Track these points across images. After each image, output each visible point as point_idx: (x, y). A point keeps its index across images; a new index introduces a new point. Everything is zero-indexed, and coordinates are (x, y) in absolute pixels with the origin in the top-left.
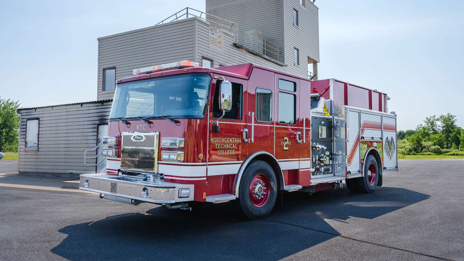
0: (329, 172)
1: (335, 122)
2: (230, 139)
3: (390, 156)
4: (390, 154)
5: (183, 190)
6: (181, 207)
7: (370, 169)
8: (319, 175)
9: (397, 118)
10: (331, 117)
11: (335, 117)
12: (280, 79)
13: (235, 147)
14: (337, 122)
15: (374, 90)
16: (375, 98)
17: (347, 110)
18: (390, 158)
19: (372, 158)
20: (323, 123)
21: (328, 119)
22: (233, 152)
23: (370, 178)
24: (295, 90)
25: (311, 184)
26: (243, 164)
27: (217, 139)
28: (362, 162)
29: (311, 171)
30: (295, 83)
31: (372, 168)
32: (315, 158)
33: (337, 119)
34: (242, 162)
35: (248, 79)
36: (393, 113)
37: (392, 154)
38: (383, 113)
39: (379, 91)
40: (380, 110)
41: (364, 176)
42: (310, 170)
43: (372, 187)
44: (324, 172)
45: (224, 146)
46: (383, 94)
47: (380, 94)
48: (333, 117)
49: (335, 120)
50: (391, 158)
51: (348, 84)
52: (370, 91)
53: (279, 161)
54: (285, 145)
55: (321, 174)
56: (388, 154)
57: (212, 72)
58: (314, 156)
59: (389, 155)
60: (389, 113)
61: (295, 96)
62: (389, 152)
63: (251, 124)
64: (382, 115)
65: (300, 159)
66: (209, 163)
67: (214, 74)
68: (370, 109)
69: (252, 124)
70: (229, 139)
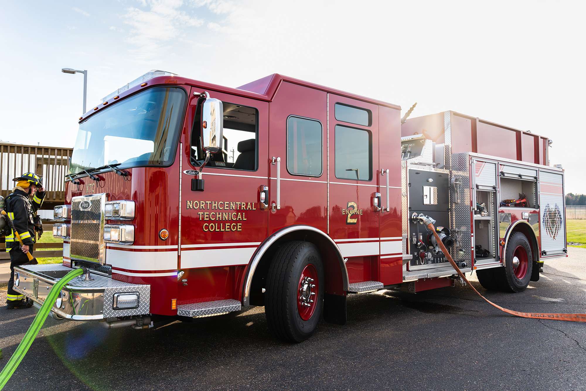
0: (443, 259)
1: (453, 180)
2: (232, 204)
3: (553, 234)
4: (554, 230)
5: (120, 296)
6: (134, 325)
7: (517, 255)
8: (424, 264)
9: (565, 174)
10: (447, 172)
11: (454, 172)
12: (338, 103)
13: (242, 218)
14: (456, 180)
15: (525, 131)
16: (527, 144)
17: (473, 159)
18: (552, 236)
19: (521, 237)
20: (431, 180)
21: (440, 175)
22: (239, 227)
23: (518, 269)
24: (370, 124)
25: (405, 280)
26: (259, 248)
27: (203, 204)
28: (501, 242)
29: (403, 259)
30: (369, 112)
31: (520, 252)
32: (417, 238)
33: (457, 174)
34: (259, 243)
35: (269, 99)
36: (559, 166)
37: (557, 230)
38: (541, 166)
39: (533, 133)
40: (537, 161)
41: (505, 265)
42: (402, 257)
43: (518, 282)
44: (434, 260)
45: (218, 216)
46: (541, 138)
47: (536, 138)
48: (451, 172)
49: (453, 176)
50: (554, 236)
51: (477, 121)
52: (518, 134)
53: (337, 243)
54: (349, 215)
55: (427, 264)
56: (549, 229)
57: (186, 84)
58: (414, 234)
59: (551, 232)
60: (551, 165)
61: (370, 133)
62: (550, 228)
63: (276, 179)
64: (537, 169)
65: (381, 239)
66: (183, 246)
67: (192, 87)
68: (518, 159)
69: (276, 177)
70: (229, 204)
